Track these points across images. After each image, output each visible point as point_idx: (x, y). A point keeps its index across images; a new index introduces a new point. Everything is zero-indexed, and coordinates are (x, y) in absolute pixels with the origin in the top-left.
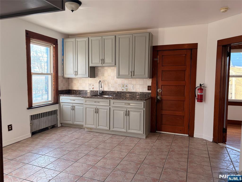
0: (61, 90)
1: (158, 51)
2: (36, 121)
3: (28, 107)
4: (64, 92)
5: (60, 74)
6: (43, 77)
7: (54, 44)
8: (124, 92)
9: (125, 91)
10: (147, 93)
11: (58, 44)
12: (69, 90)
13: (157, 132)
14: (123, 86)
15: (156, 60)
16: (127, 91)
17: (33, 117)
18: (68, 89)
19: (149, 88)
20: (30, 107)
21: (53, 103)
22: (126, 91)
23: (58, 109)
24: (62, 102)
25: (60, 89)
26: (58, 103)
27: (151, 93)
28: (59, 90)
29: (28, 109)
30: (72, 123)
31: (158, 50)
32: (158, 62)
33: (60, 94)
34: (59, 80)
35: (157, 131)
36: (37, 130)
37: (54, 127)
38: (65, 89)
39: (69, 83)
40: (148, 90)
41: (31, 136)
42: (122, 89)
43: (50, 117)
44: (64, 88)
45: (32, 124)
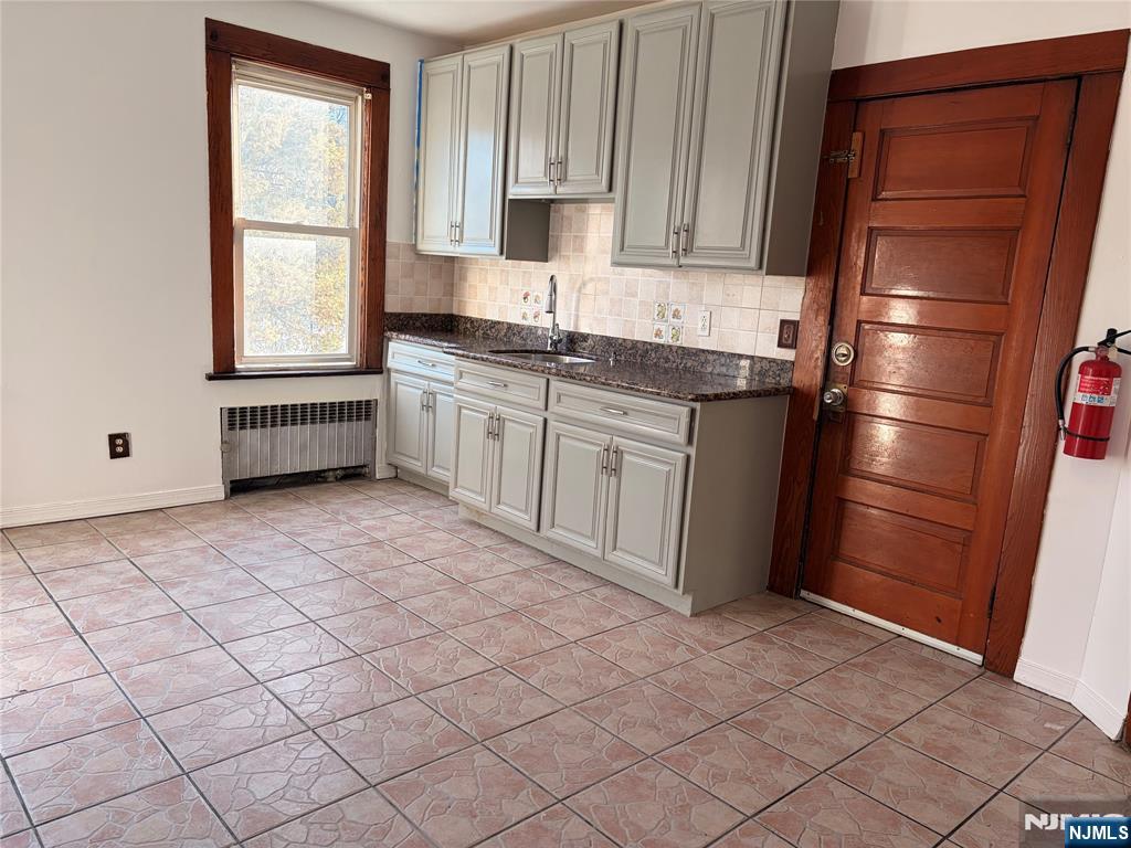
0: (400, 314)
1: (859, 101)
2: (251, 437)
3: (211, 370)
4: (418, 324)
5: (395, 234)
6: (307, 245)
7: (370, 89)
8: (663, 346)
9: (666, 340)
10: (774, 360)
11: (389, 90)
12: (452, 315)
13: (804, 599)
14: (662, 315)
15: (839, 160)
16: (678, 344)
17: (237, 419)
18: (442, 312)
19: (789, 333)
20: (224, 368)
21: (355, 367)
22: (671, 342)
23: (378, 398)
24: (397, 371)
25: (393, 304)
26: (381, 373)
27: (793, 363)
28: (389, 308)
29: (210, 378)
30: (422, 471)
31: (860, 95)
32: (853, 174)
33: (391, 330)
34: (390, 262)
35: (804, 593)
36: (257, 474)
37: (354, 475)
38: (427, 311)
39: (452, 285)
40: (780, 345)
41: (226, 498)
42: (656, 327)
43: (330, 430)
44: (423, 305)
45: (228, 448)
